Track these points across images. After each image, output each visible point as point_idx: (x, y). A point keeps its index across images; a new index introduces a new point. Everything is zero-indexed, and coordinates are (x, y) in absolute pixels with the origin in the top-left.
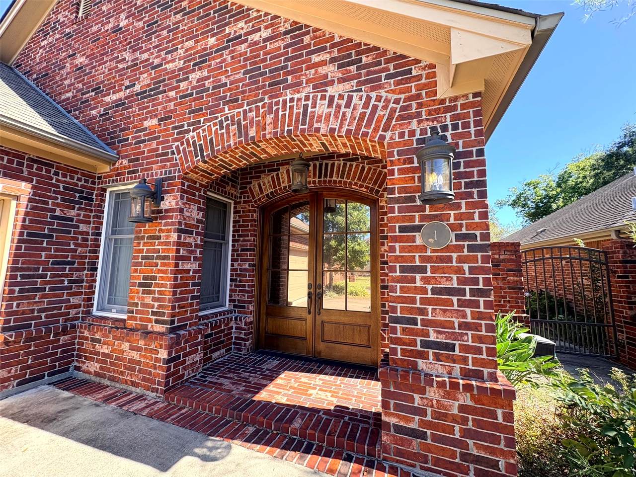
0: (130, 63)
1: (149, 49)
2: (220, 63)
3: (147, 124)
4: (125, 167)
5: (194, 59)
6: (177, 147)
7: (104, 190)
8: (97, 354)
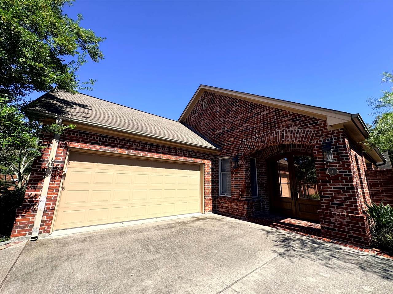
0: (222, 122)
1: (228, 117)
2: (252, 121)
3: (230, 139)
4: (225, 152)
5: (244, 120)
6: (241, 146)
7: (218, 159)
8: (224, 206)
